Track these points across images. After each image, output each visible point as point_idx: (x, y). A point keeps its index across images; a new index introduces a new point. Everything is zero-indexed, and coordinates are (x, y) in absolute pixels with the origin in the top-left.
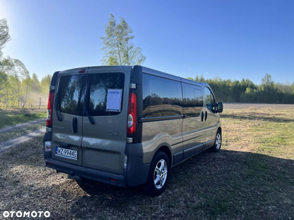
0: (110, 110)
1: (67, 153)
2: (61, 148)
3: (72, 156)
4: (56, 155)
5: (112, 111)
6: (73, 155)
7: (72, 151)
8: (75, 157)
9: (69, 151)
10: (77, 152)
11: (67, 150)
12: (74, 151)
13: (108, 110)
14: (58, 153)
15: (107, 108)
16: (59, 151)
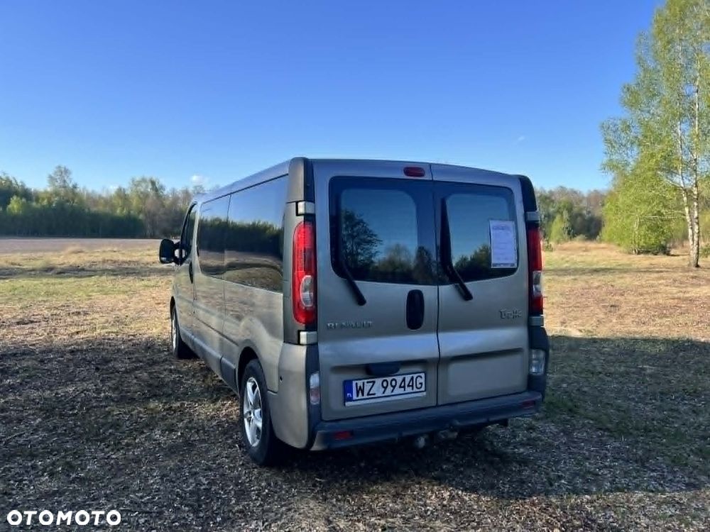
0: (500, 264)
1: (390, 388)
2: (366, 381)
3: (409, 390)
4: (348, 404)
5: (502, 267)
6: (412, 386)
7: (408, 378)
8: (418, 390)
9: (399, 379)
10: (423, 375)
11: (389, 379)
12: (415, 376)
13: (495, 265)
14: (355, 397)
15: (493, 261)
16: (360, 390)
